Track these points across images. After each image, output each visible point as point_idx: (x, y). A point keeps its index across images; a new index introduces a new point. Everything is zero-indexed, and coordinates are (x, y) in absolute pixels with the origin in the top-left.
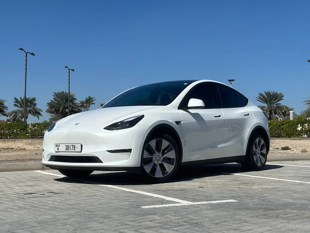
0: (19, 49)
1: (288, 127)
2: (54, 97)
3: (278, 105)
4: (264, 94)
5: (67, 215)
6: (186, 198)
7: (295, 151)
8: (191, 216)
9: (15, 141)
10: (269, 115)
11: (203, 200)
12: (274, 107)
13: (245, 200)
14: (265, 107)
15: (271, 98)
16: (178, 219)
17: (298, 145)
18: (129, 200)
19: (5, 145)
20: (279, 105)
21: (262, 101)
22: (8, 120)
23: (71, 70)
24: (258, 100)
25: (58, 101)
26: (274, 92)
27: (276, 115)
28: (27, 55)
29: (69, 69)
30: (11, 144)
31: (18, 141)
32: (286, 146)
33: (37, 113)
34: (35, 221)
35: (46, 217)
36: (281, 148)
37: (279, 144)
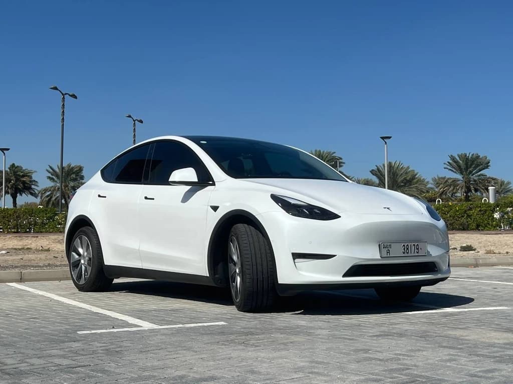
0: (51, 88)
1: (479, 213)
3: (480, 177)
4: (458, 159)
7: (481, 252)
8: (125, 343)
9: (37, 237)
10: (465, 193)
12: (473, 180)
14: (458, 180)
15: (469, 164)
16: (101, 347)
17: (489, 243)
18: (75, 324)
19: (21, 243)
20: (483, 177)
21: (454, 170)
23: (138, 121)
24: (447, 169)
26: (473, 155)
27: (478, 193)
28: (64, 98)
29: (134, 121)
30: (30, 242)
31: (42, 238)
32: (469, 244)
36: (460, 248)
37: (459, 242)
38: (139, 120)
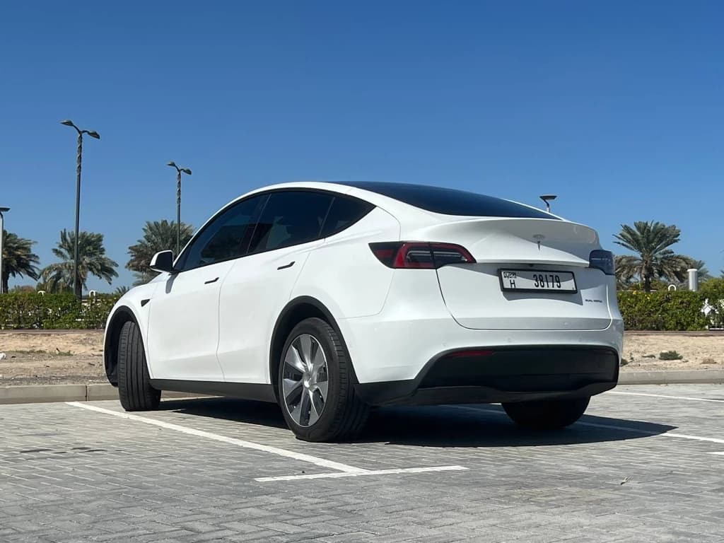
0: (64, 123)
1: (681, 306)
2: (145, 234)
3: (666, 255)
4: (634, 229)
5: (92, 494)
6: (363, 461)
7: (690, 361)
8: (348, 498)
9: (49, 335)
10: (645, 277)
11: (395, 466)
12: (656, 259)
13: (484, 467)
14: (635, 260)
15: (651, 238)
16: (316, 504)
17: (700, 349)
18: (238, 466)
19: (27, 344)
20: (669, 255)
21: (628, 245)
22: (41, 287)
23: (184, 171)
24: (619, 243)
25: (155, 244)
26: (657, 223)
27: (663, 279)
28: (81, 137)
29: (179, 171)
30: (39, 342)
31: (56, 336)
32: (672, 350)
33: (106, 271)
34: (20, 506)
35: (46, 497)
36: (659, 356)
37: (656, 347)
38: (185, 169)
